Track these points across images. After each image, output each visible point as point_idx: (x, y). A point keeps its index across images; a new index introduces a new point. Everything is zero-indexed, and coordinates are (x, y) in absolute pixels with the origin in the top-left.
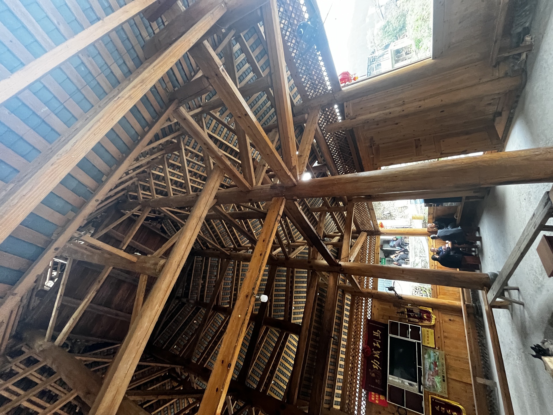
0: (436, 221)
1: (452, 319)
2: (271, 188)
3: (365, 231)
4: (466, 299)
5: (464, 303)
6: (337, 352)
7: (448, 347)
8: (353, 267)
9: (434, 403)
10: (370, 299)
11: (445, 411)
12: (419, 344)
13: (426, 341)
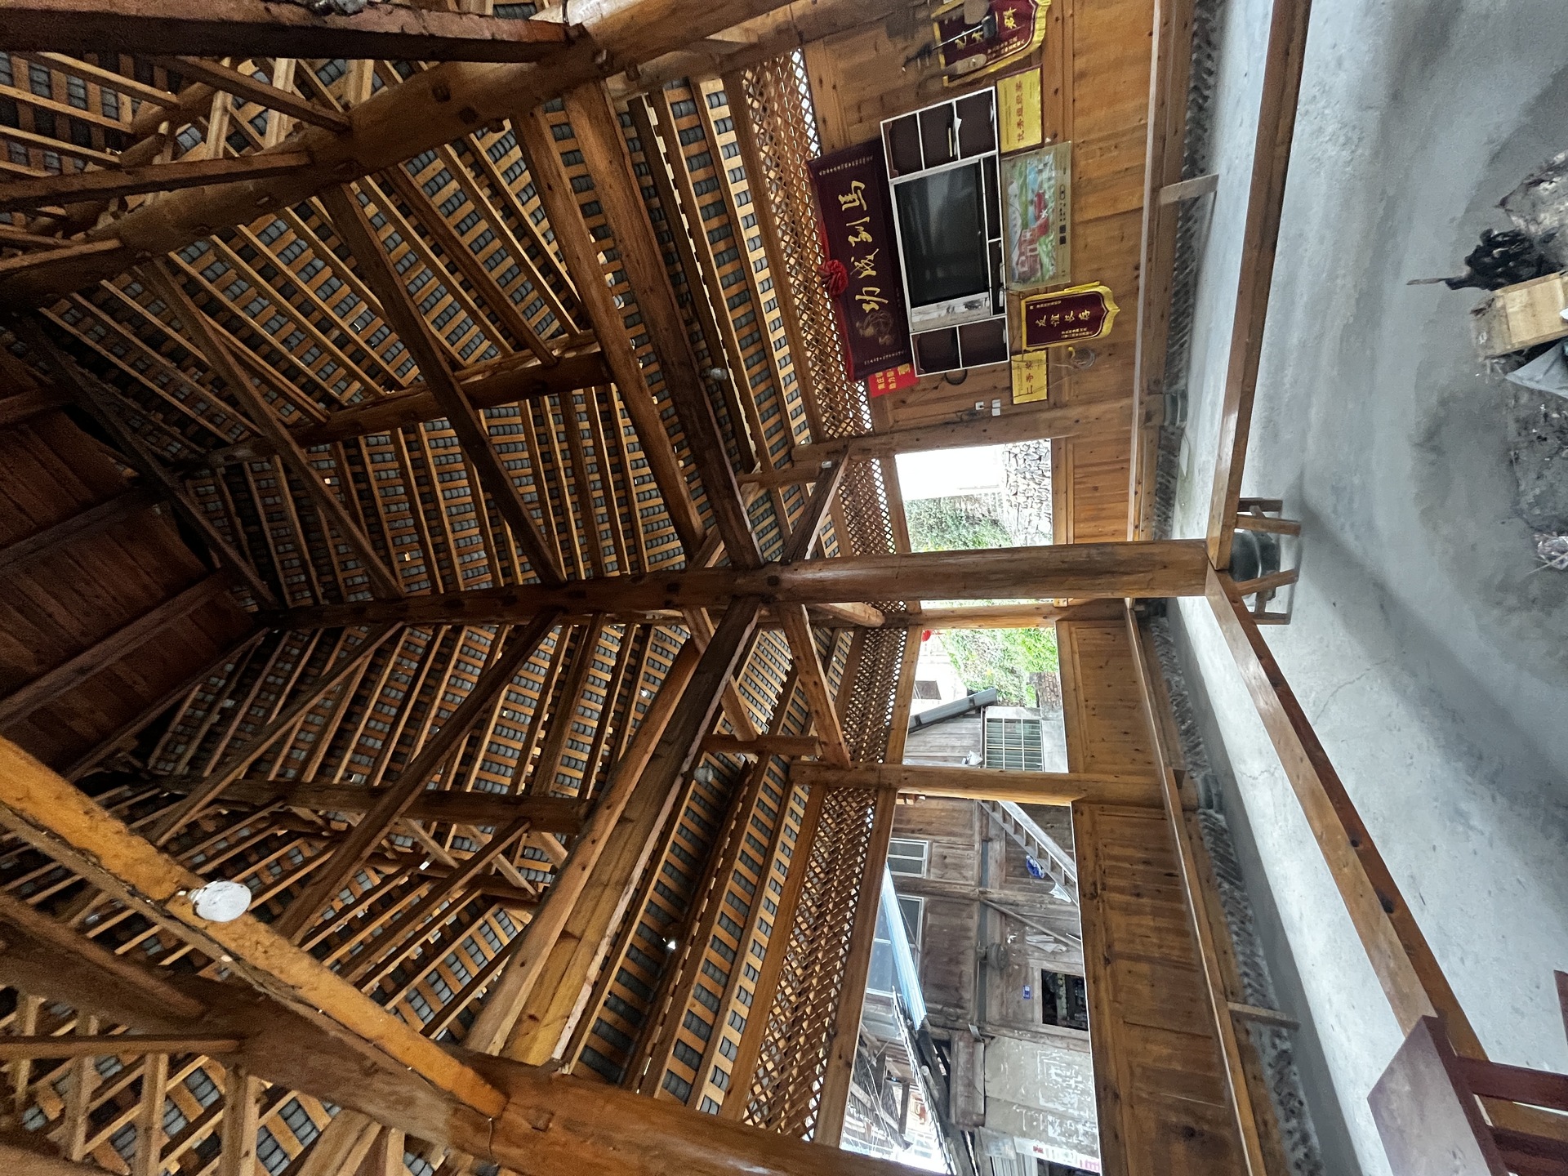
7: (1084, 112)
9: (1034, 313)
10: (796, 57)
11: (1062, 319)
12: (990, 161)
13: (1014, 132)
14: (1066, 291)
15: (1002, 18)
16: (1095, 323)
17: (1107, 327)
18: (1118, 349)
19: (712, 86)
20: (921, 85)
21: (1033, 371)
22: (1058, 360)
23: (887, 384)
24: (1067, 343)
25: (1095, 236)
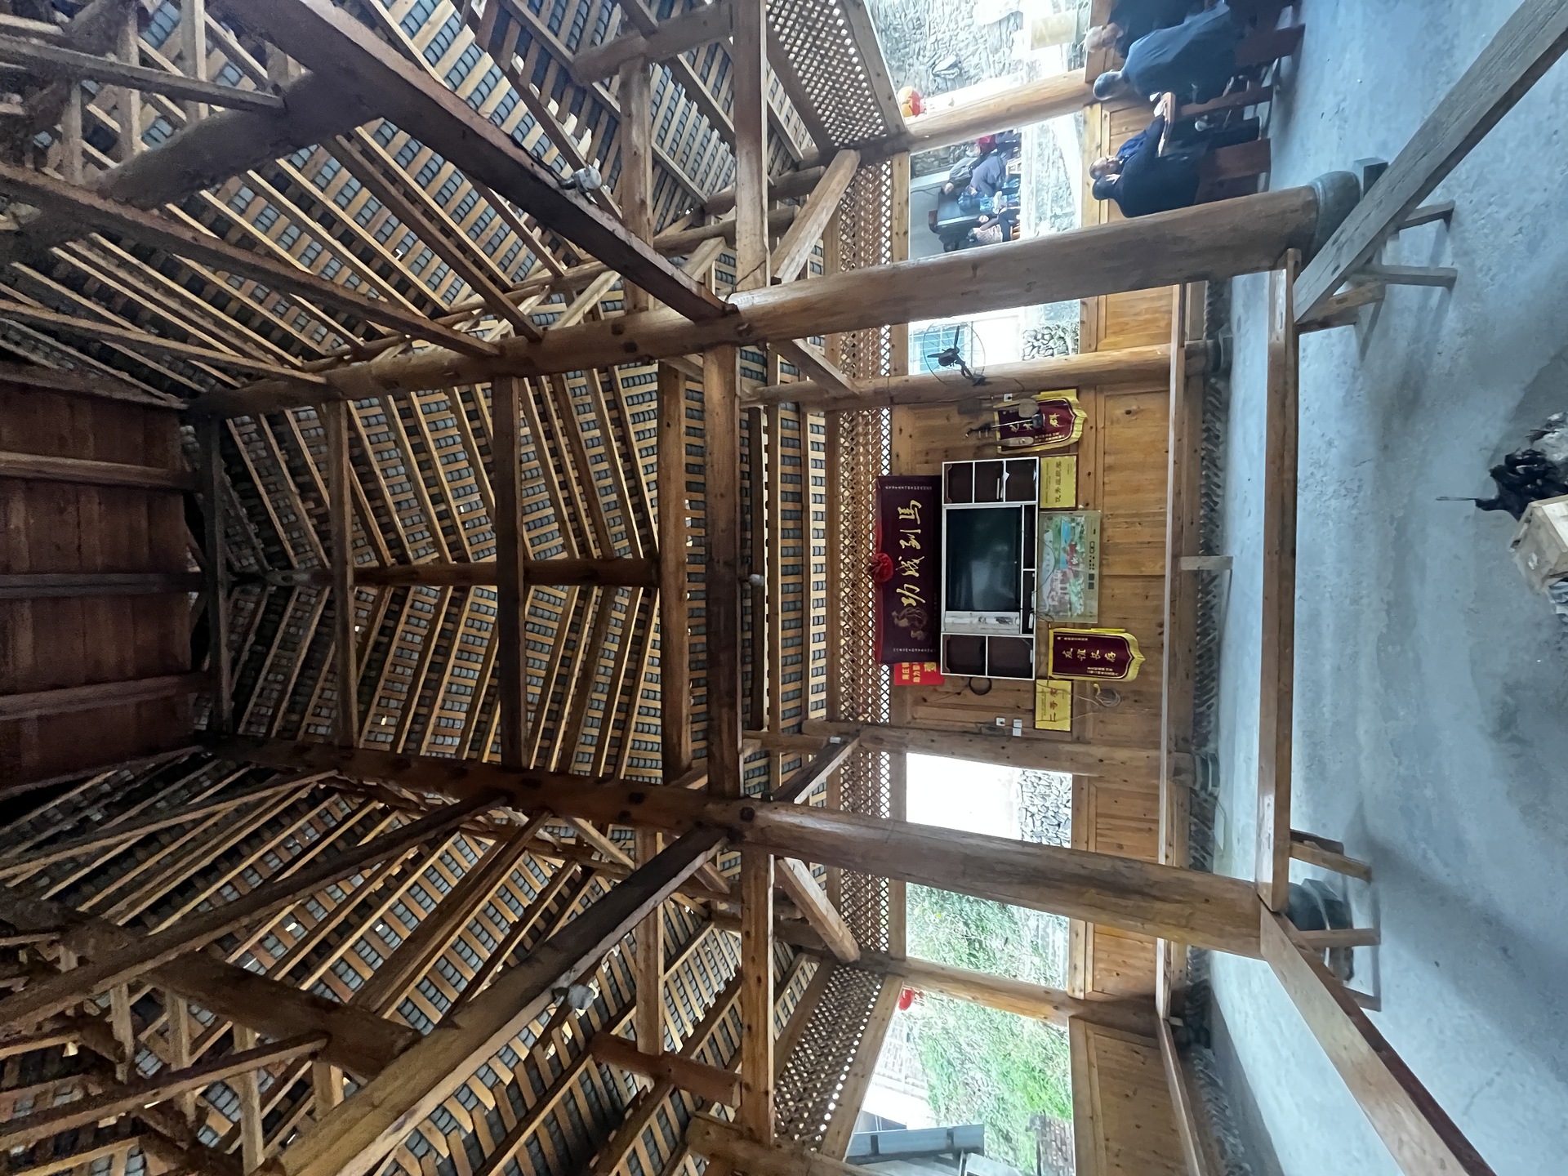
1: (1134, 408)
3: (851, 146)
4: (1187, 330)
5: (1181, 345)
7: (1113, 493)
9: (1061, 644)
10: (885, 412)
11: (1088, 655)
12: (1030, 510)
13: (1053, 495)
14: (1093, 631)
15: (1048, 419)
16: (1121, 665)
17: (1132, 673)
18: (1142, 696)
19: (816, 419)
20: (979, 448)
21: (1057, 699)
22: (1083, 693)
23: (912, 676)
24: (1093, 679)
25: (1121, 589)
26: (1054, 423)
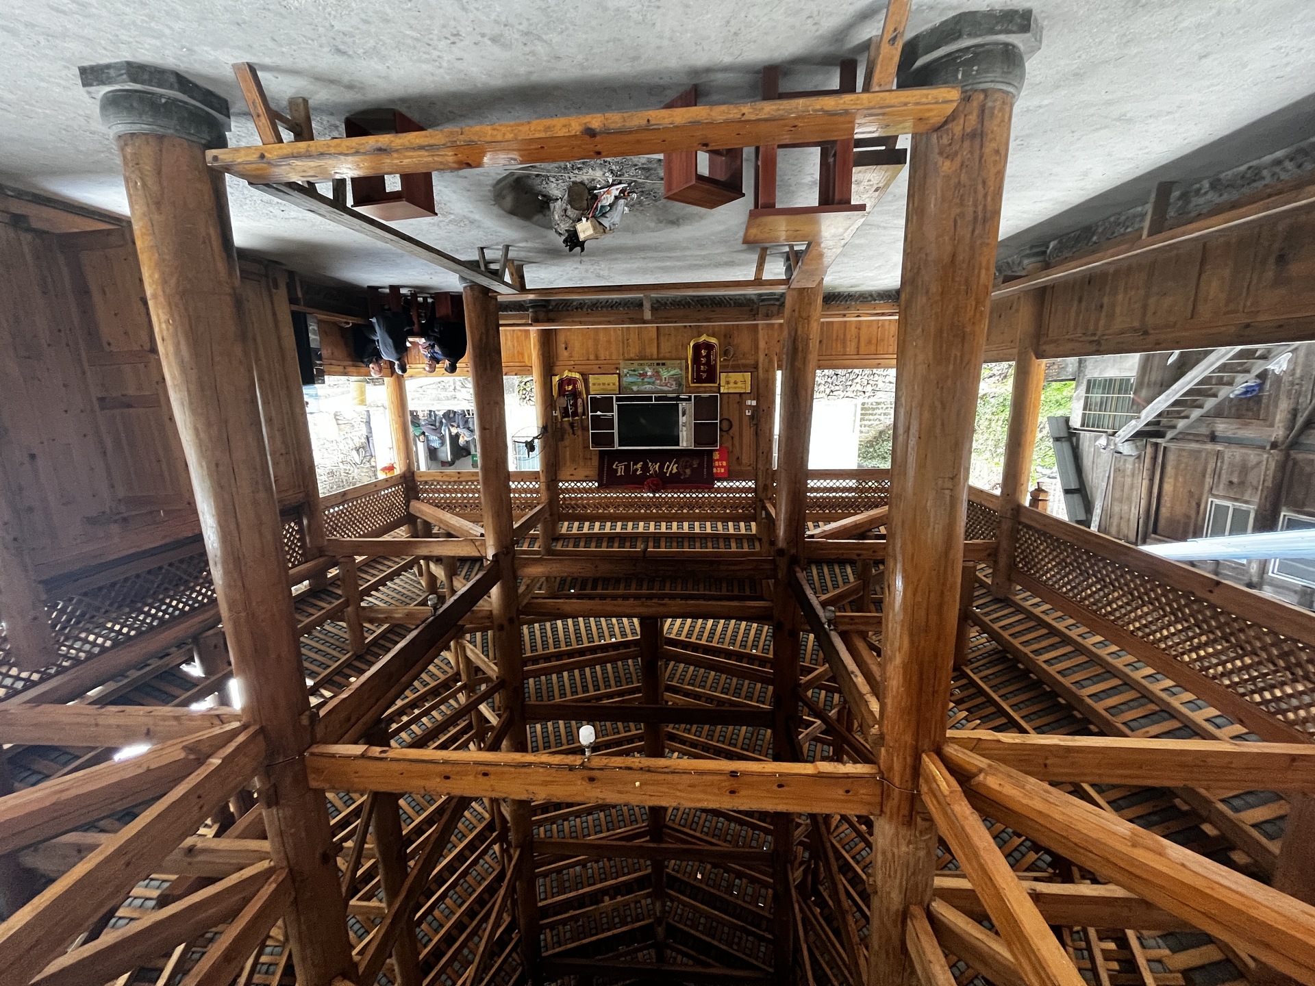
0: (363, 362)
1: (563, 346)
2: (277, 804)
3: (407, 504)
4: (523, 321)
5: (531, 325)
6: (670, 538)
7: (611, 355)
8: (494, 528)
9: (698, 379)
10: (561, 485)
11: (704, 364)
12: (618, 399)
13: (611, 387)
14: (690, 362)
15: (568, 391)
16: (709, 347)
17: (713, 340)
18: (728, 335)
20: (583, 429)
21: (732, 380)
22: (727, 367)
23: (722, 467)
24: (719, 362)
25: (666, 347)
26: (570, 387)
